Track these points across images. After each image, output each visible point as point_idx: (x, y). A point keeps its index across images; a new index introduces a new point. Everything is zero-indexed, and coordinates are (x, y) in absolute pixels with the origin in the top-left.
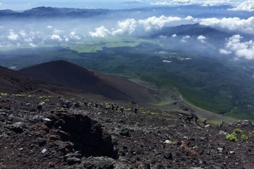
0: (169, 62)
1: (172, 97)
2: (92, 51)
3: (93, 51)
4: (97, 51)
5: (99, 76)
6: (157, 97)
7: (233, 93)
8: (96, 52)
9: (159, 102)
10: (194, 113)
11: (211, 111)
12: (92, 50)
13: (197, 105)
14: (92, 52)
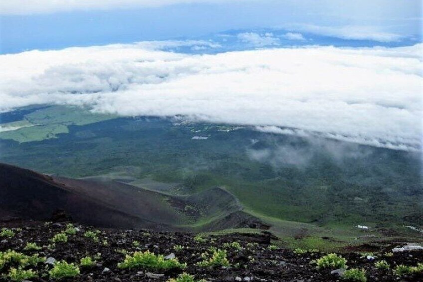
0: (205, 138)
1: (220, 205)
2: (48, 136)
3: (50, 135)
4: (57, 135)
5: (64, 185)
6: (192, 210)
7: (326, 180)
8: (56, 137)
9: (196, 220)
10: (268, 231)
11: (297, 221)
12: (47, 133)
13: (270, 213)
14: (47, 138)
